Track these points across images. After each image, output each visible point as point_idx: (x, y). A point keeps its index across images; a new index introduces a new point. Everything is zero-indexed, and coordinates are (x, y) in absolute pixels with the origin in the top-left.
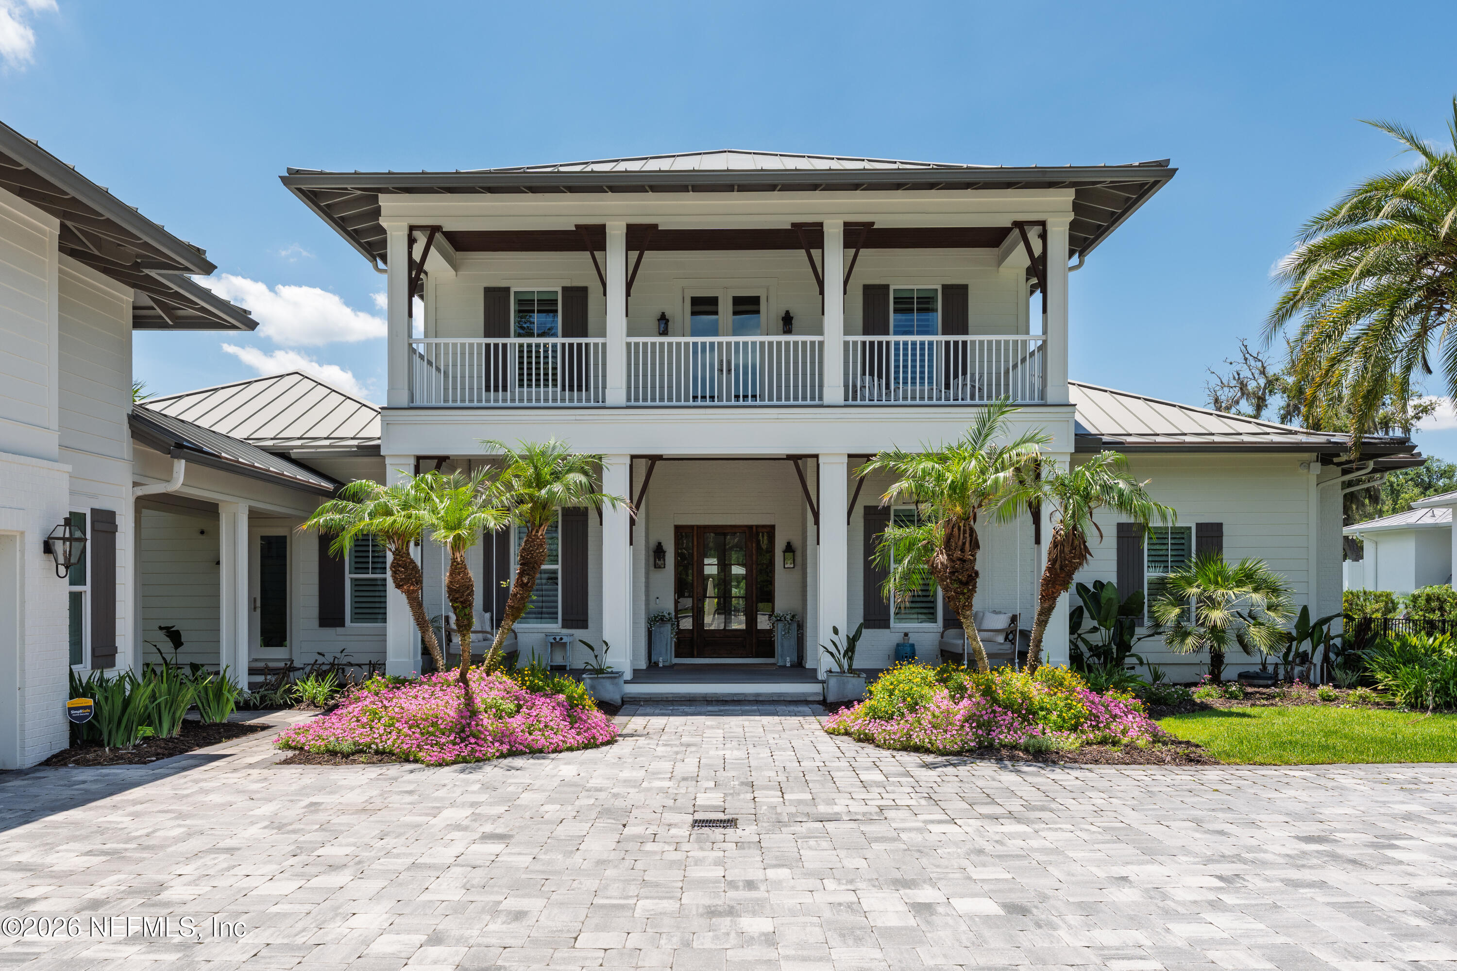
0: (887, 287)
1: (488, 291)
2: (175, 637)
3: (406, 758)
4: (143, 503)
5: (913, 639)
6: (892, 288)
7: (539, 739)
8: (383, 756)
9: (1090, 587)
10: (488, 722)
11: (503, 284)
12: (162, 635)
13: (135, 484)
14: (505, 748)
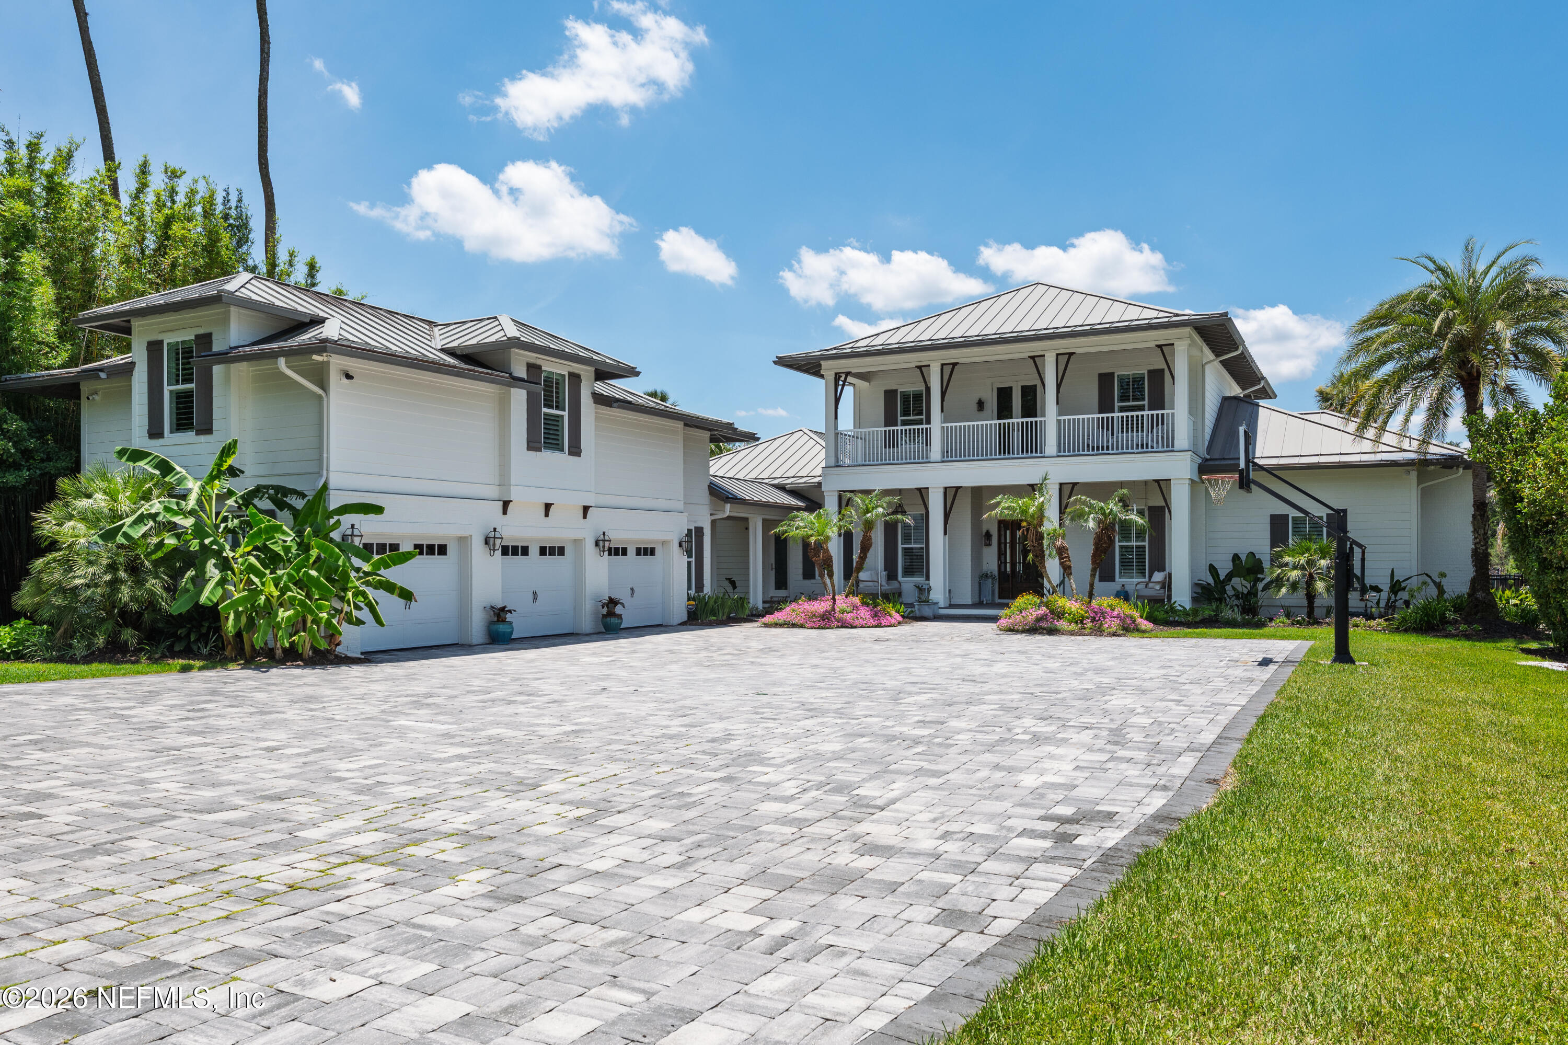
0: (1112, 374)
1: (886, 392)
2: (733, 584)
3: (802, 626)
4: (713, 522)
5: (1127, 588)
6: (1116, 374)
7: (857, 623)
8: (794, 626)
9: (1243, 558)
10: (838, 615)
11: (894, 388)
12: (727, 583)
13: (711, 515)
14: (840, 624)
